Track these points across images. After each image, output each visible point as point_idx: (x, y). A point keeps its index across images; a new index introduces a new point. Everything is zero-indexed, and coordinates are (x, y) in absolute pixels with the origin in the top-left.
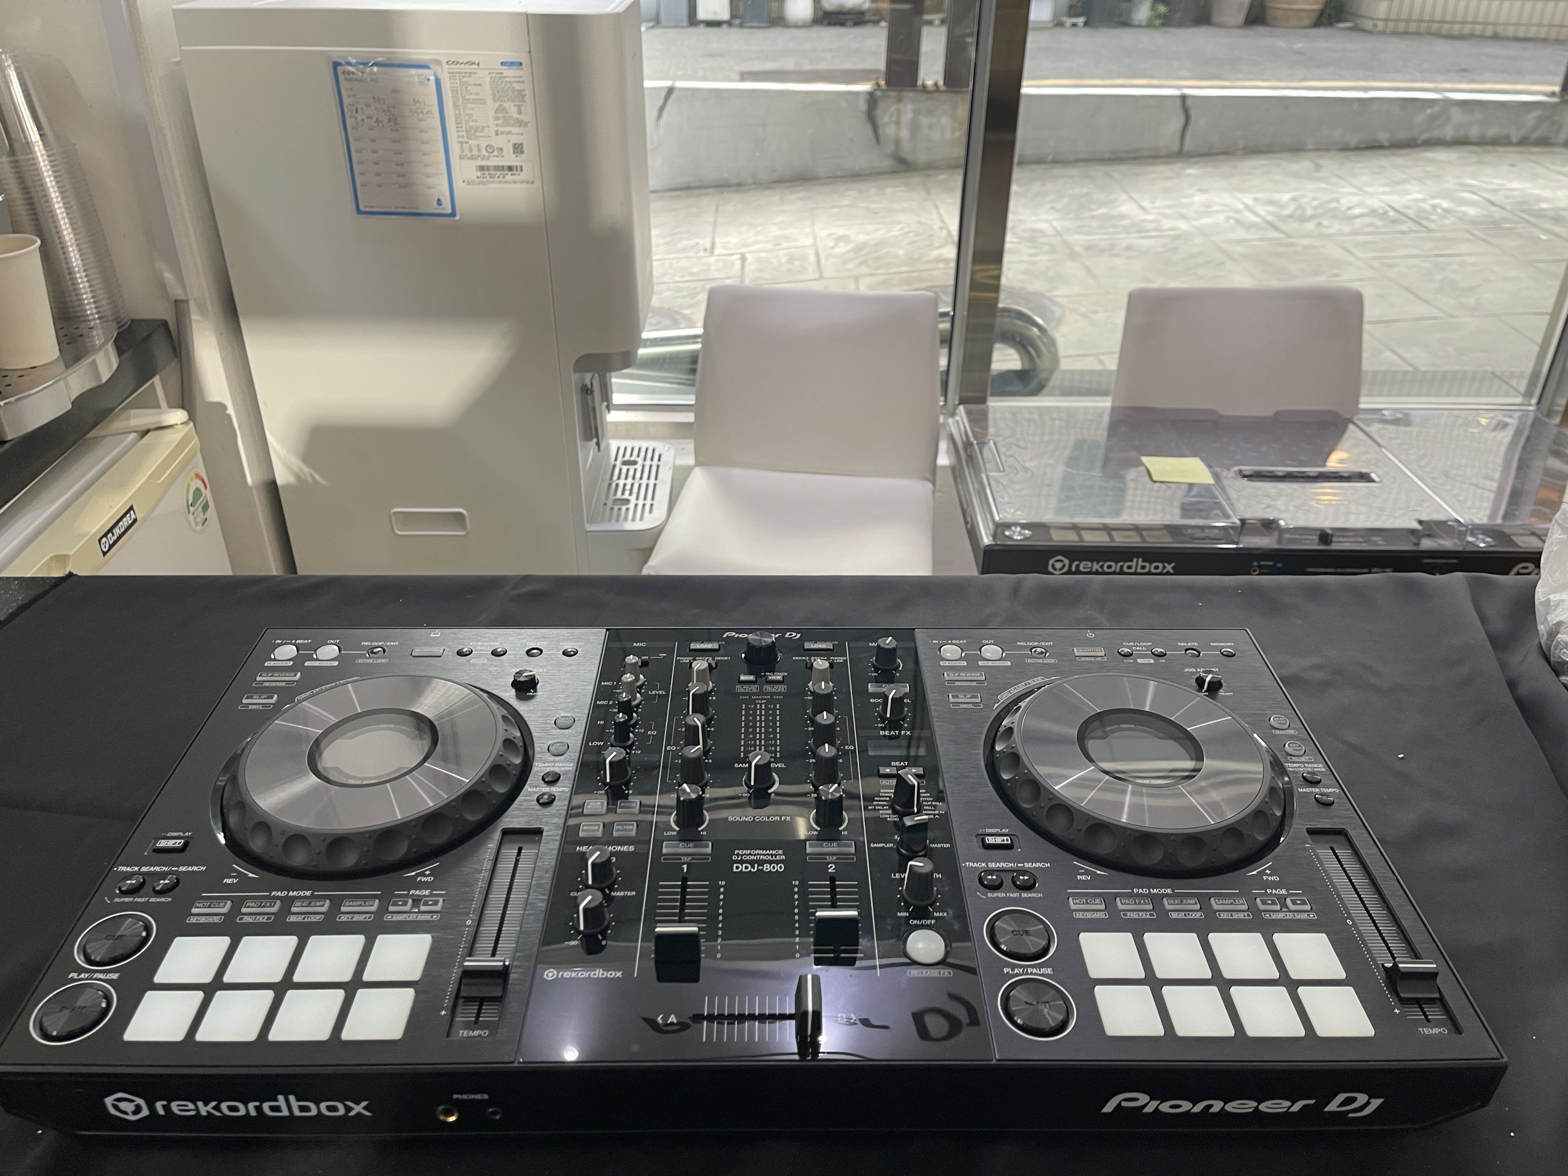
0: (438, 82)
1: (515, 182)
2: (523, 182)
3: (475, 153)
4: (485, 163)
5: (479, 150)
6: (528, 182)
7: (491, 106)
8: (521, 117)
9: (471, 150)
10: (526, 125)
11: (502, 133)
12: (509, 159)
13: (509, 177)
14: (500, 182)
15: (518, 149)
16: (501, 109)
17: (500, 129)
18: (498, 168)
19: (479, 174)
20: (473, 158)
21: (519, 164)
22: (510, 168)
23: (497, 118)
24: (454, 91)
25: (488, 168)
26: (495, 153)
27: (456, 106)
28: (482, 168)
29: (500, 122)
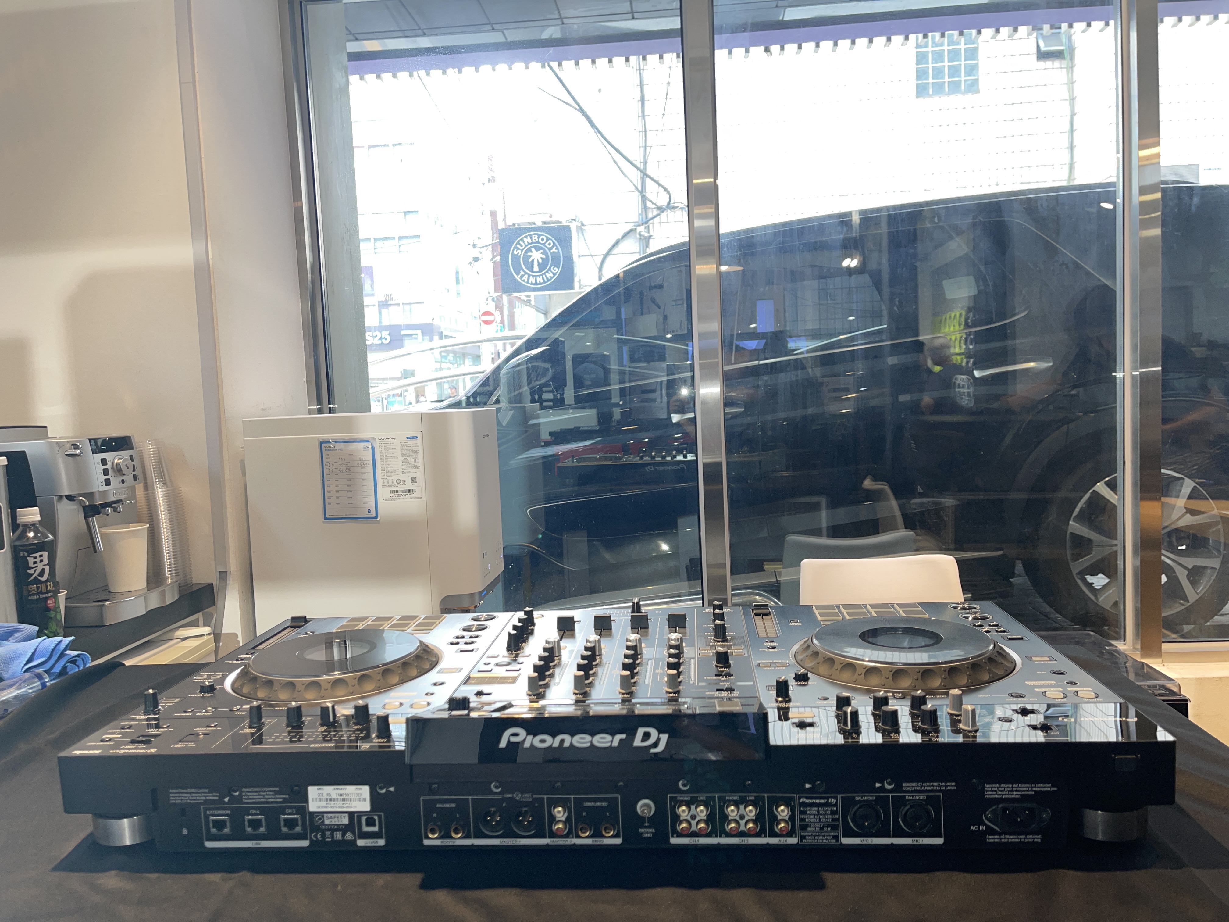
0: (373, 448)
1: (411, 498)
2: (415, 498)
3: (390, 483)
4: (395, 489)
5: (393, 482)
6: (418, 498)
7: (401, 459)
8: (416, 464)
9: (388, 483)
10: (418, 468)
11: (405, 473)
12: (409, 486)
13: (408, 496)
14: (403, 499)
15: (414, 480)
16: (406, 460)
17: (404, 471)
18: (402, 491)
19: (392, 495)
20: (389, 486)
21: (413, 488)
22: (409, 491)
23: (403, 465)
24: (381, 453)
25: (397, 491)
26: (401, 483)
27: (381, 460)
28: (393, 492)
29: (405, 467)
